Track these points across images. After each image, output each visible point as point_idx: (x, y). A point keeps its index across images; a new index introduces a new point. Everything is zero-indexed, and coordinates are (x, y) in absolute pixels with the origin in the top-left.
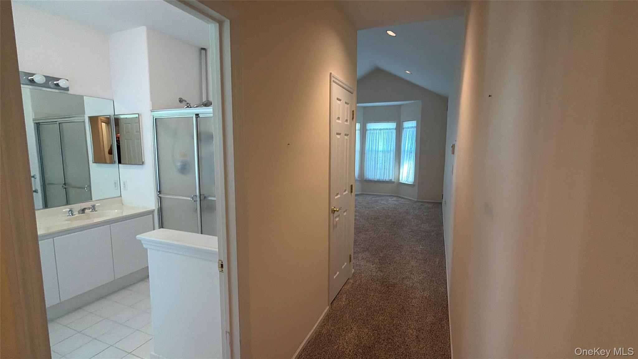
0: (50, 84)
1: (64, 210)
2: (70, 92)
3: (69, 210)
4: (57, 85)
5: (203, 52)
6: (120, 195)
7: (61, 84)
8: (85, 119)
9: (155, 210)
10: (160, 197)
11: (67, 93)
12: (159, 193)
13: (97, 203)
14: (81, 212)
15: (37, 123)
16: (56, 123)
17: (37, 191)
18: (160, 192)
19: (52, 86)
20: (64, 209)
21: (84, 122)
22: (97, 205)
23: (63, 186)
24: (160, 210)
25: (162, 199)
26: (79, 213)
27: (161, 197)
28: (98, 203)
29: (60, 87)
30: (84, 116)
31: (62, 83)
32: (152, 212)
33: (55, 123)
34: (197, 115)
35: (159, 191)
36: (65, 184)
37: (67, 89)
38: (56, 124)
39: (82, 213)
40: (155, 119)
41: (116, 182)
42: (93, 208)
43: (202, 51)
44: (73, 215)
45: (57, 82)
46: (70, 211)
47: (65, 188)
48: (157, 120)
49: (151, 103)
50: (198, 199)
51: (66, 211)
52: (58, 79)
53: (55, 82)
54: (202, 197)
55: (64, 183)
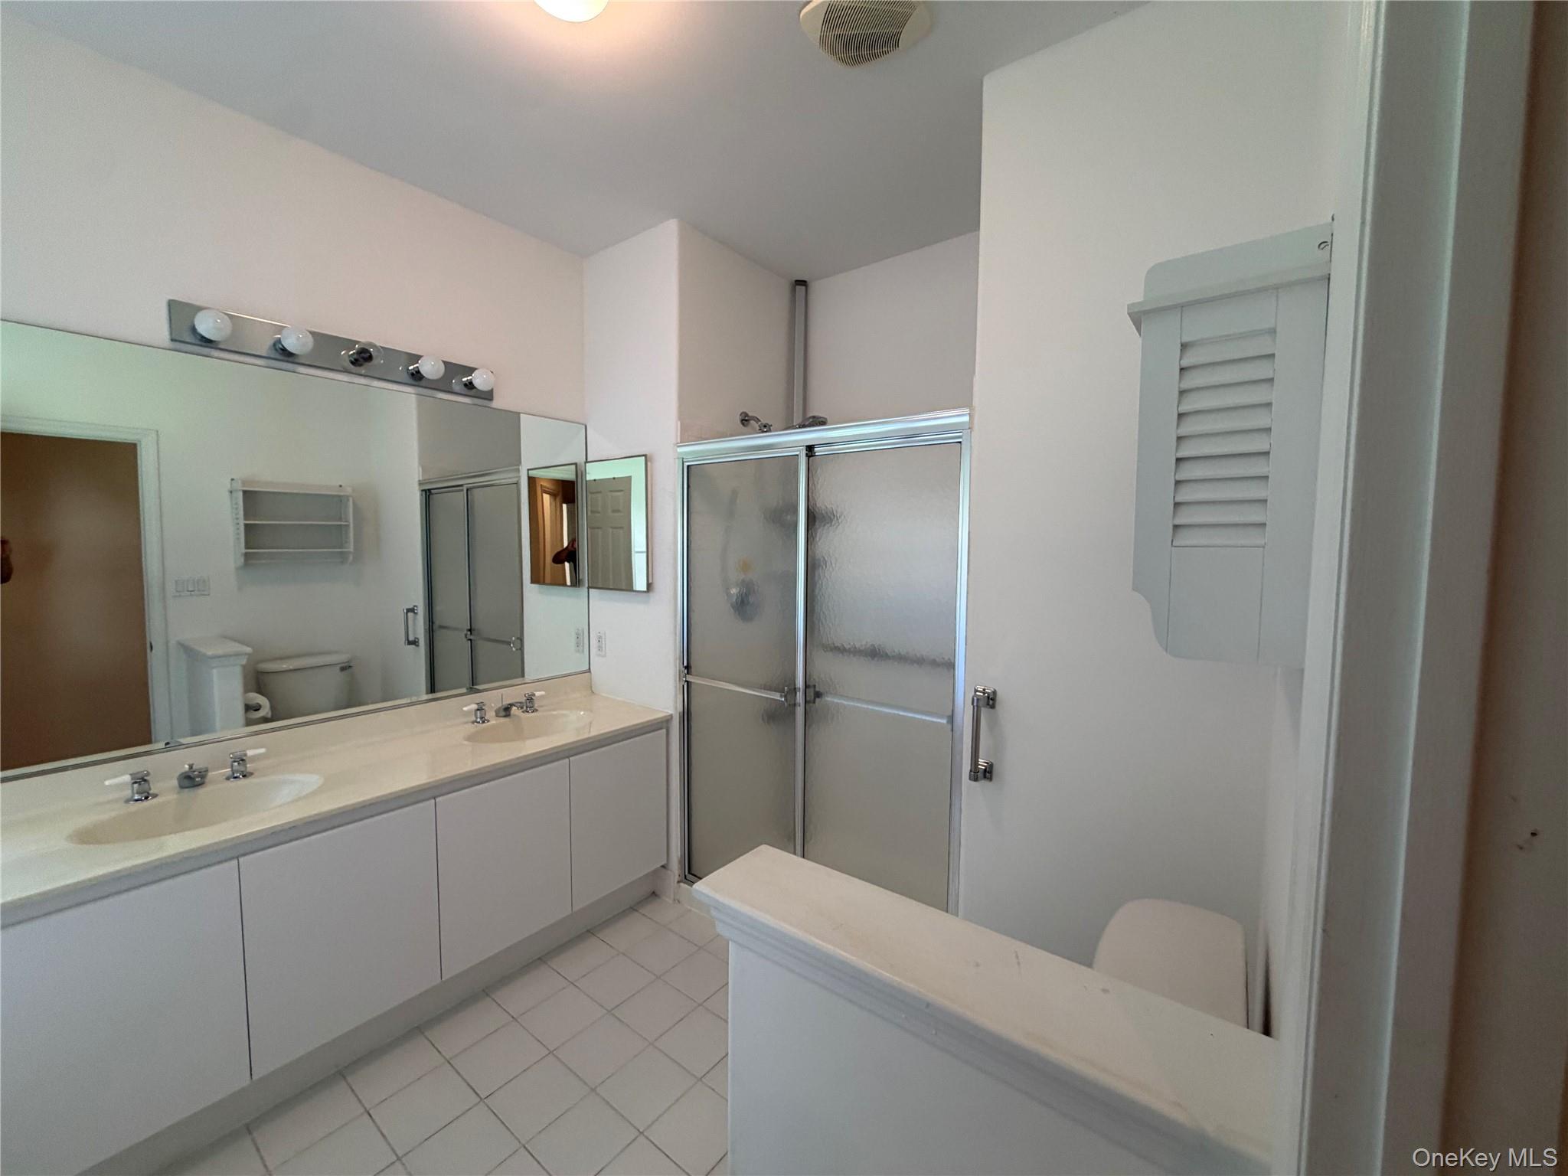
0: (453, 386)
1: (465, 709)
2: (497, 403)
3: (475, 706)
4: (470, 385)
5: (800, 289)
6: (588, 668)
7: (477, 383)
8: (519, 477)
9: (674, 717)
10: (687, 682)
11: (489, 407)
12: (686, 671)
13: (537, 691)
14: (503, 713)
15: (425, 491)
16: (461, 488)
17: (418, 642)
18: (688, 667)
19: (457, 388)
20: (466, 706)
21: (517, 484)
22: (537, 694)
23: (466, 635)
24: (687, 716)
25: (693, 687)
26: (497, 715)
27: (691, 682)
28: (540, 691)
29: (474, 390)
30: (518, 471)
31: (479, 380)
32: (664, 723)
33: (458, 488)
34: (810, 449)
35: (685, 664)
36: (470, 630)
37: (489, 396)
38: (462, 490)
39: (505, 716)
40: (688, 466)
41: (581, 632)
42: (529, 704)
43: (798, 287)
44: (483, 722)
45: (469, 378)
46: (478, 710)
47: (471, 640)
48: (693, 469)
49: (679, 423)
50: (800, 697)
51: (469, 712)
52: (471, 370)
53: (464, 379)
54: (811, 692)
55: (469, 628)
